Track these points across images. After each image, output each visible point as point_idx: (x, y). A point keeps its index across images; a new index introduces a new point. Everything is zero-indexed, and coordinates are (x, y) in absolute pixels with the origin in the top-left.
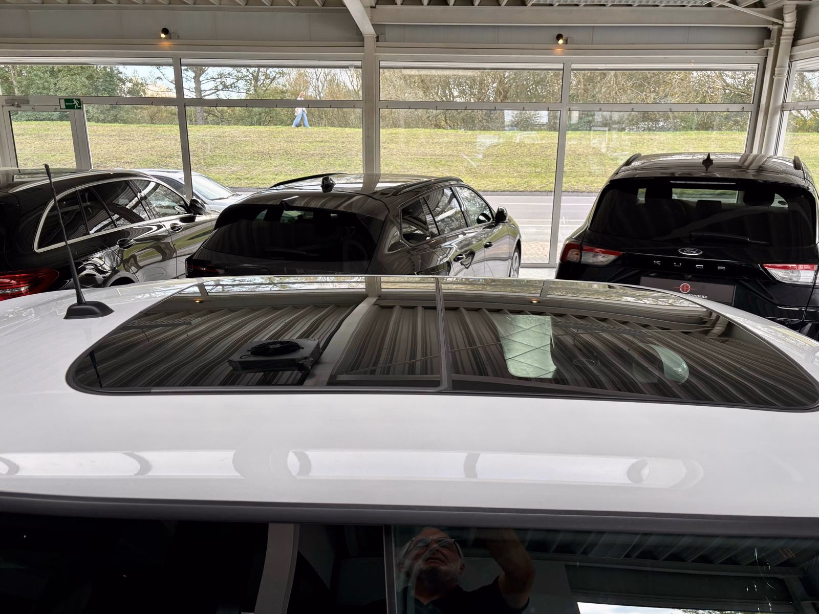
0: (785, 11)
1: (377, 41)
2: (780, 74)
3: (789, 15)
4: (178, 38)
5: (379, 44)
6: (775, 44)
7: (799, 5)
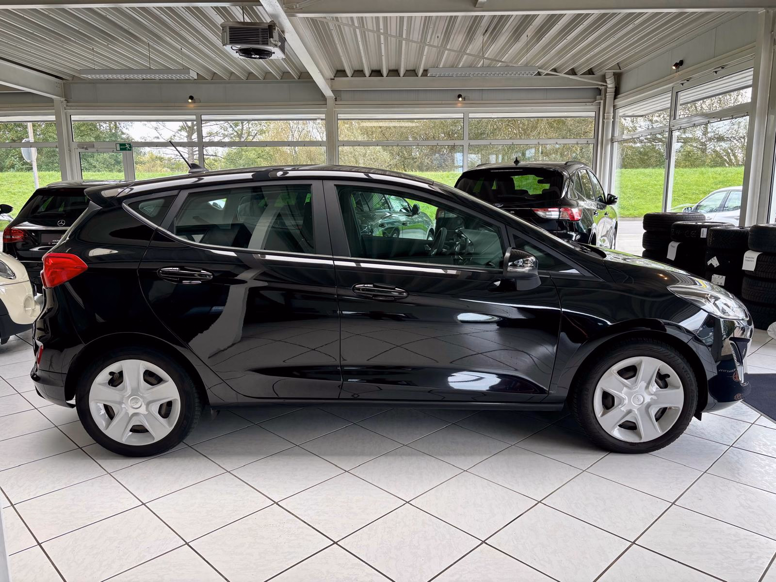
0: (607, 77)
1: (336, 101)
2: (608, 118)
3: (609, 79)
4: (200, 102)
5: (337, 103)
6: (603, 98)
7: (614, 72)
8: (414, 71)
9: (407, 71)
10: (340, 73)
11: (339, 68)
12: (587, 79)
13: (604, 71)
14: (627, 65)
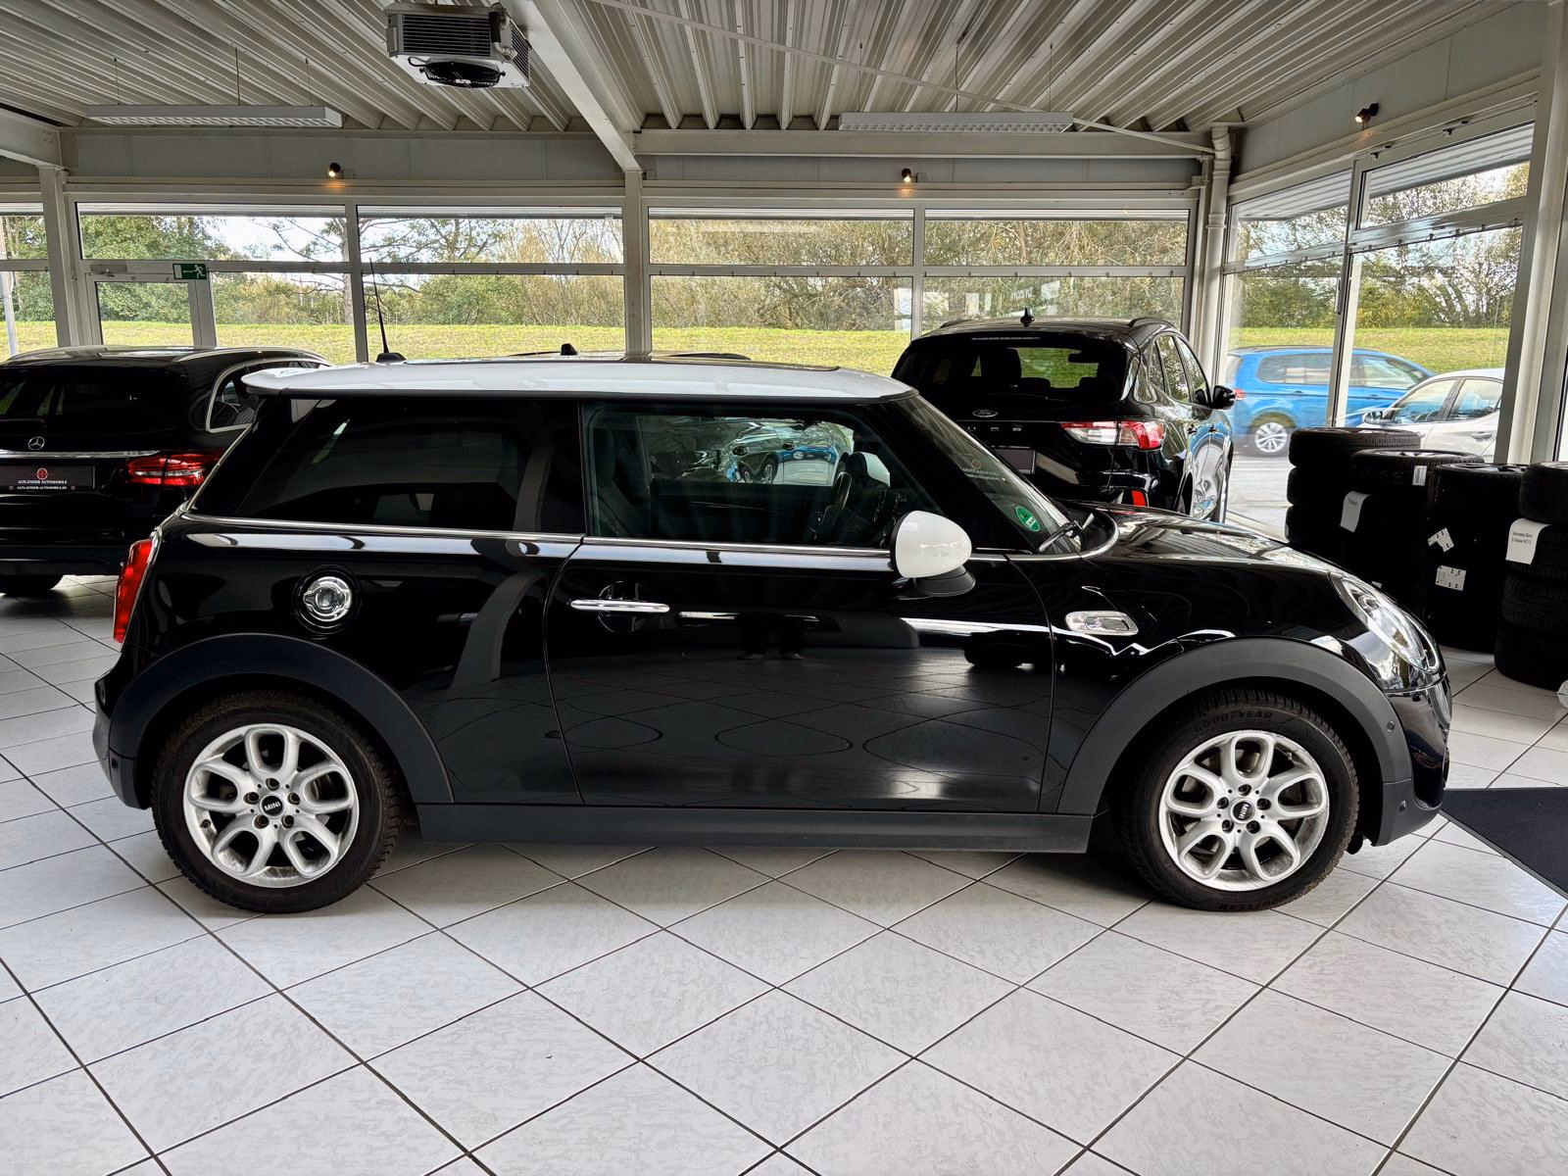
0: (1214, 136)
1: (645, 179)
2: (1215, 224)
3: (1220, 140)
4: (354, 177)
5: (647, 183)
6: (1206, 181)
7: (1229, 127)
8: (810, 117)
9: (795, 117)
10: (654, 119)
11: (652, 109)
12: (1174, 140)
13: (1209, 124)
14: (1257, 112)
